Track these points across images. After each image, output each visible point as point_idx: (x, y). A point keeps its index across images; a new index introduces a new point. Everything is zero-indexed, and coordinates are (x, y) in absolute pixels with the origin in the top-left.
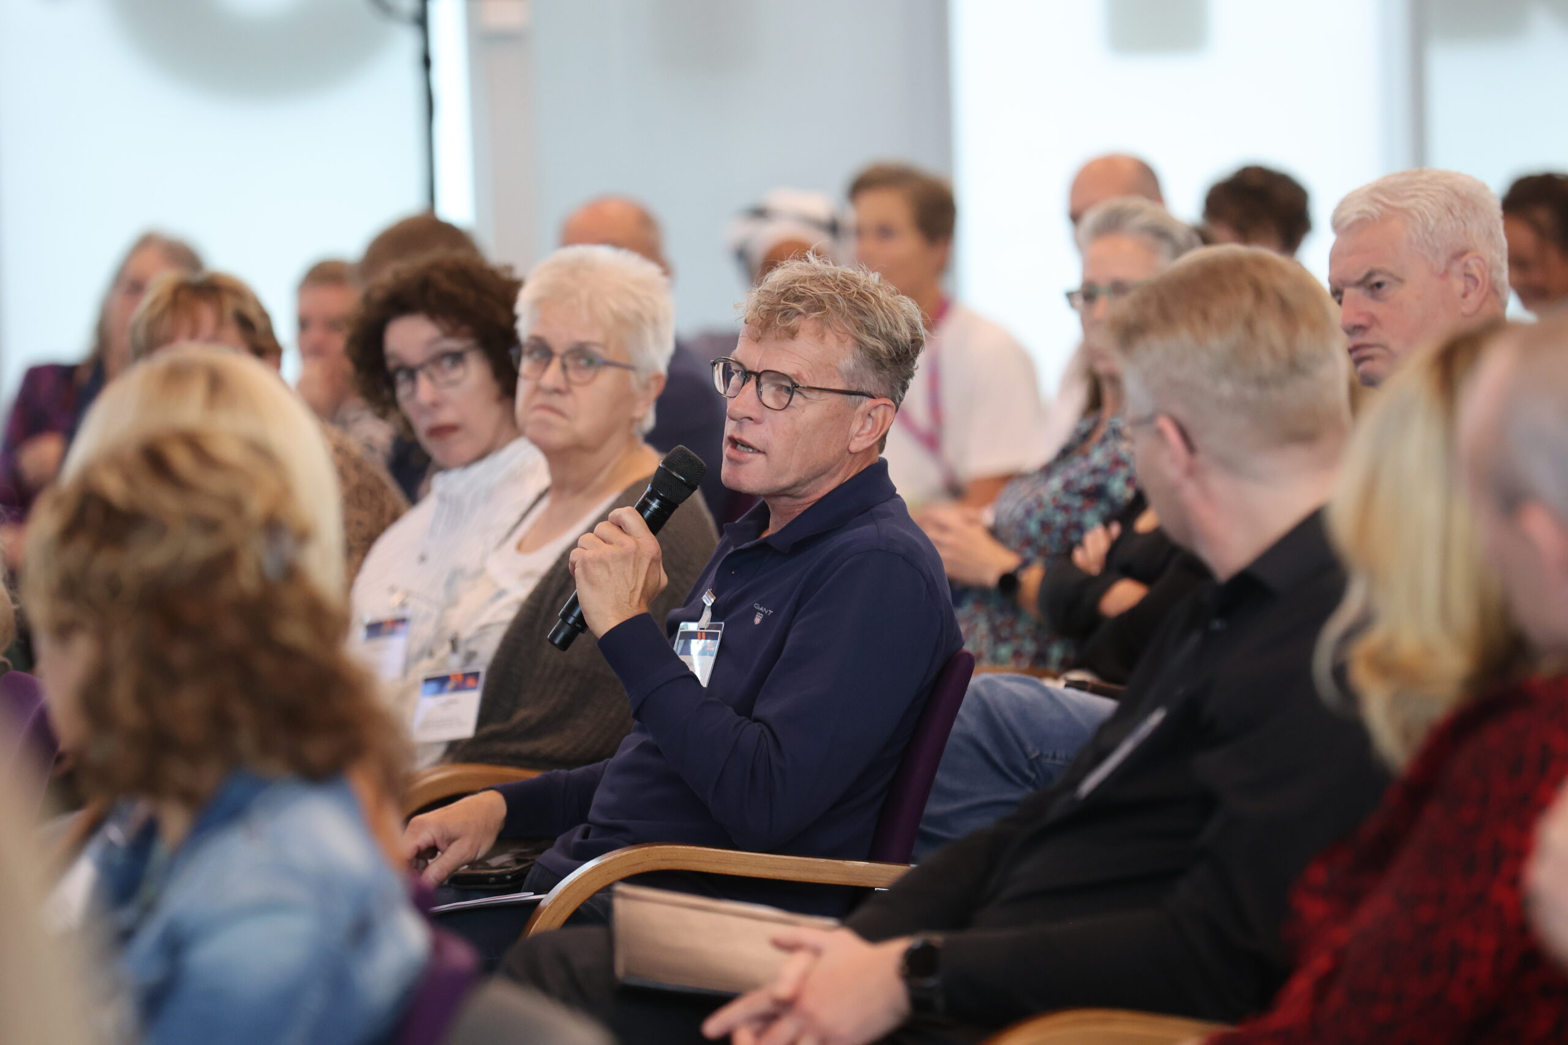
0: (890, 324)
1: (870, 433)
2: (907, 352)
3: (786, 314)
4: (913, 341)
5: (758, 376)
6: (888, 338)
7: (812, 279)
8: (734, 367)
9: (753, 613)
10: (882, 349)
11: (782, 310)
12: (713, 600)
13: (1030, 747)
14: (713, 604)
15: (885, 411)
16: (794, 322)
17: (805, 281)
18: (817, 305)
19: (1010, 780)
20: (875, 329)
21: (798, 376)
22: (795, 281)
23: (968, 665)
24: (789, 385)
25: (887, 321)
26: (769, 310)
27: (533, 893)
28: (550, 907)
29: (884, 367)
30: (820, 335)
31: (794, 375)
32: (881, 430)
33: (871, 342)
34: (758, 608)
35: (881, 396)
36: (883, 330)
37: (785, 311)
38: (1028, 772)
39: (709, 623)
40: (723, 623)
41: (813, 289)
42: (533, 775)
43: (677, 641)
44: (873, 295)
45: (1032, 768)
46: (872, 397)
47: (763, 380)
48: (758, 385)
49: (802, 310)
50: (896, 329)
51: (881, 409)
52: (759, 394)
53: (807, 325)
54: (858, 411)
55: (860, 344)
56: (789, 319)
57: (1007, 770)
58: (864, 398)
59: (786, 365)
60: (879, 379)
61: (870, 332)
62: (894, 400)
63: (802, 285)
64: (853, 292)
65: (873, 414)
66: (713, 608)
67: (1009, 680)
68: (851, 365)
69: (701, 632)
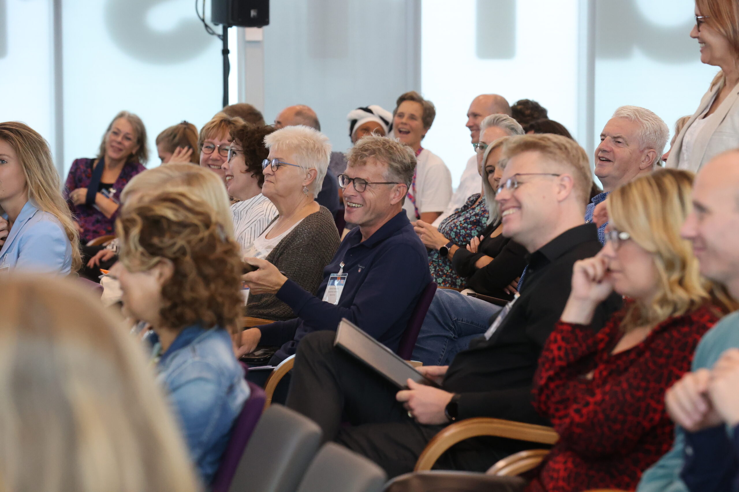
0: (402, 157)
1: (398, 196)
2: (409, 167)
3: (362, 156)
4: (412, 163)
5: (353, 180)
6: (401, 162)
7: (372, 142)
8: (345, 177)
9: (358, 268)
10: (399, 167)
11: (360, 155)
12: (343, 265)
13: (453, 316)
14: (344, 267)
15: (403, 188)
16: (365, 159)
17: (369, 143)
18: (373, 152)
19: (444, 328)
20: (396, 160)
21: (368, 180)
22: (365, 144)
23: (435, 287)
24: (364, 182)
25: (400, 156)
26: (356, 155)
27: (271, 366)
28: (278, 372)
29: (400, 173)
30: (375, 163)
31: (366, 179)
32: (402, 195)
33: (395, 165)
34: (359, 266)
35: (401, 183)
36: (399, 160)
37: (361, 155)
38: (451, 325)
39: (342, 274)
40: (347, 274)
41: (372, 146)
42: (271, 322)
43: (329, 280)
44: (395, 147)
45: (453, 324)
46: (397, 183)
47: (355, 181)
48: (354, 183)
49: (367, 155)
50: (404, 158)
51: (402, 188)
52: (355, 187)
53: (370, 160)
54: (392, 189)
55: (391, 166)
56: (363, 158)
57: (443, 324)
58: (395, 184)
59: (363, 175)
60: (400, 178)
61: (394, 160)
62: (406, 184)
63: (368, 145)
64: (387, 146)
65: (399, 189)
66: (344, 268)
67: (447, 291)
68: (388, 174)
69: (339, 277)
